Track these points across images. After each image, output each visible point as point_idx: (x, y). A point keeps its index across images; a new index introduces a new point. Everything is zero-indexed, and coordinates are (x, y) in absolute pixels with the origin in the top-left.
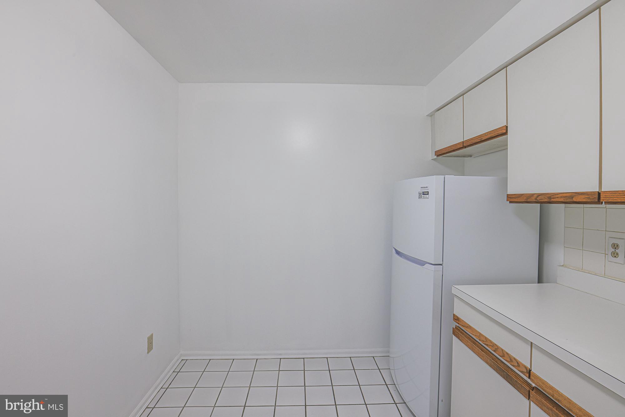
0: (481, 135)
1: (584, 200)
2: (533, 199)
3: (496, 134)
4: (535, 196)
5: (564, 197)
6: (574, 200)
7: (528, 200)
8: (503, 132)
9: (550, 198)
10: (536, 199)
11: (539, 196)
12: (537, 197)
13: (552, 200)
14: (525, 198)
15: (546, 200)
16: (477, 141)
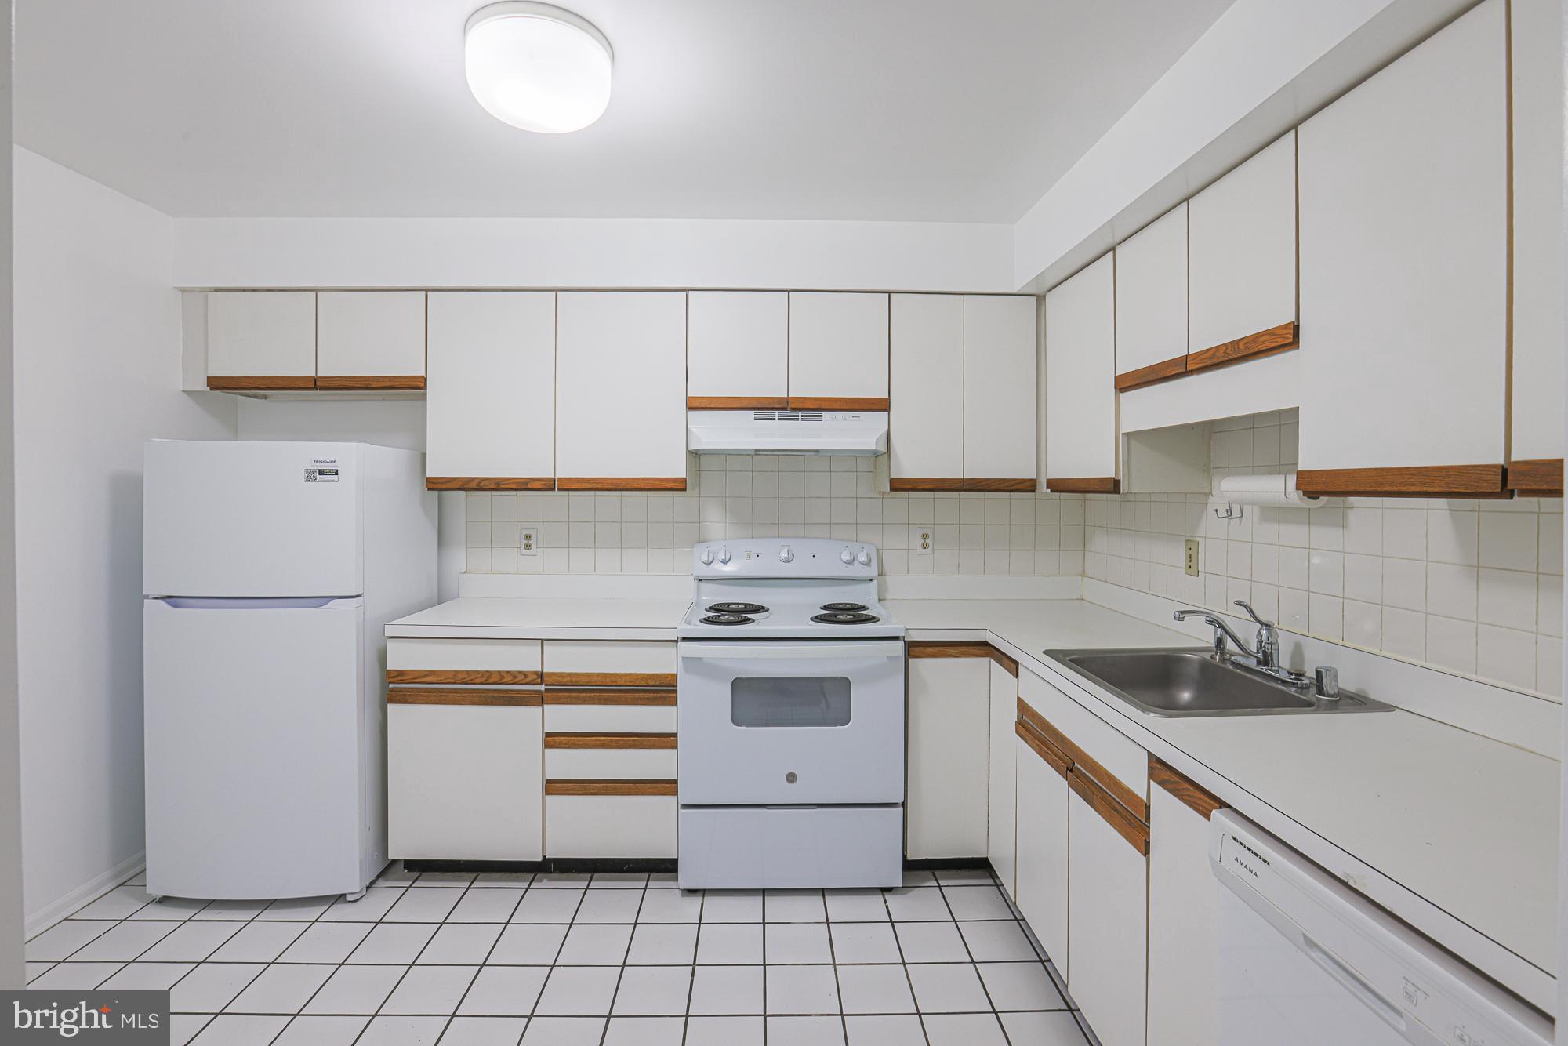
0: (369, 377)
1: (540, 487)
2: (473, 485)
3: (404, 383)
4: (477, 481)
5: (518, 483)
6: (529, 486)
7: (466, 486)
8: (416, 386)
9: (498, 484)
10: (478, 485)
11: (483, 481)
12: (480, 483)
13: (502, 486)
14: (460, 484)
15: (492, 487)
16: (357, 386)
